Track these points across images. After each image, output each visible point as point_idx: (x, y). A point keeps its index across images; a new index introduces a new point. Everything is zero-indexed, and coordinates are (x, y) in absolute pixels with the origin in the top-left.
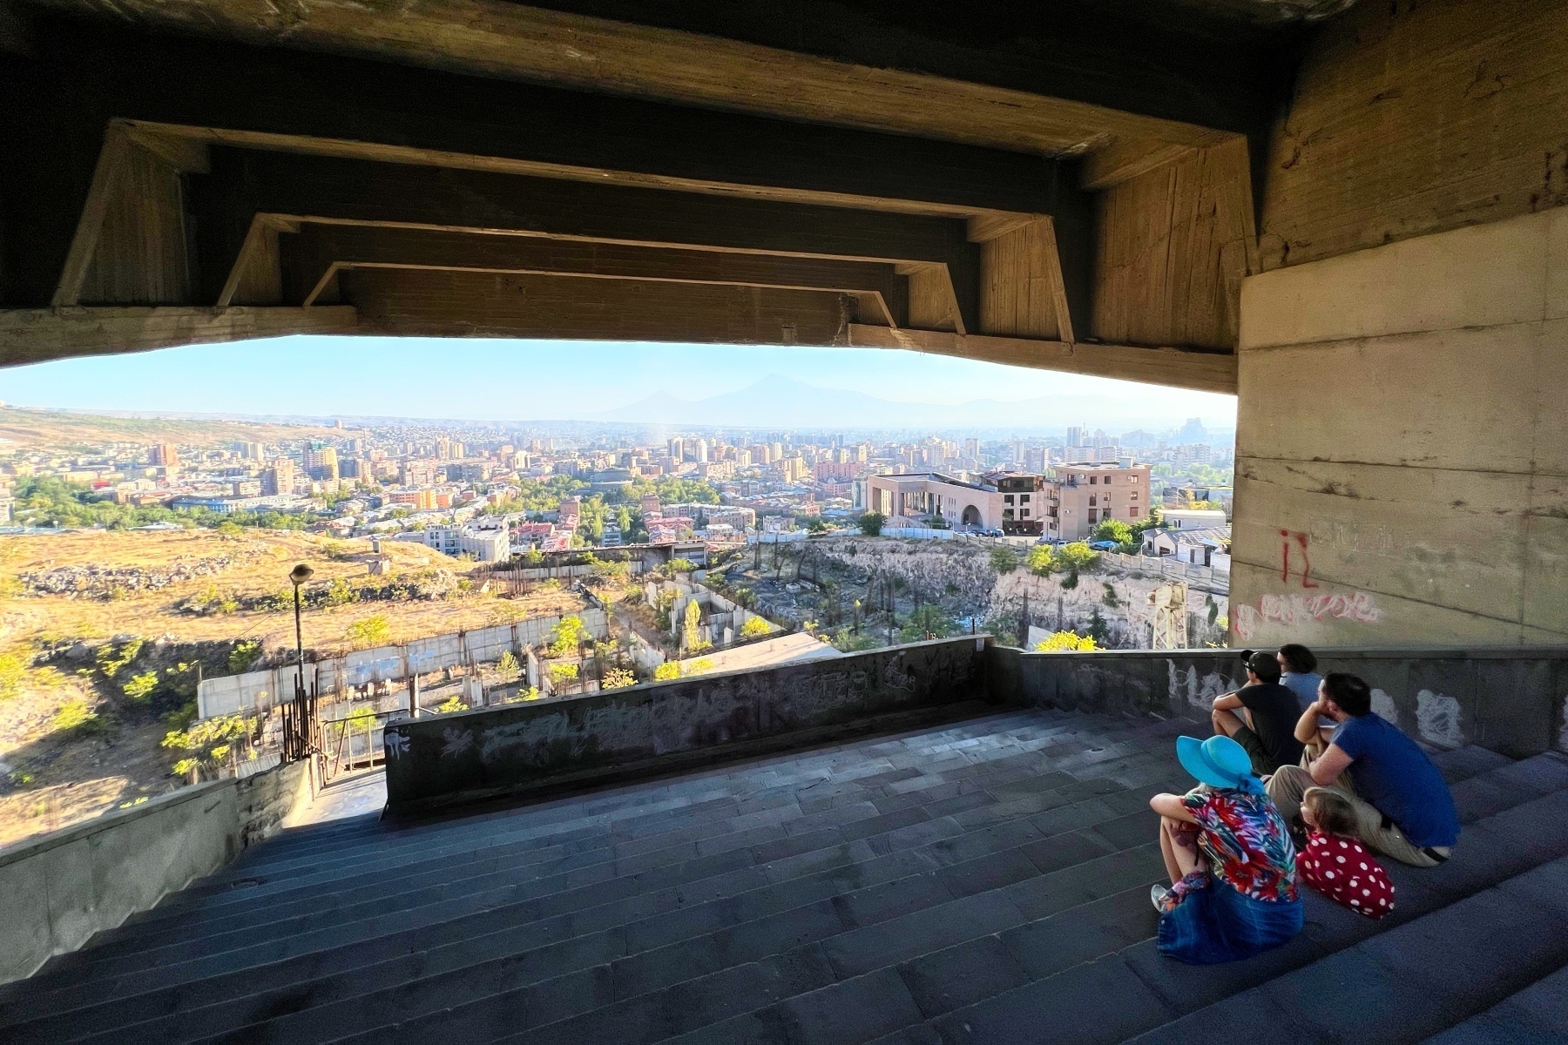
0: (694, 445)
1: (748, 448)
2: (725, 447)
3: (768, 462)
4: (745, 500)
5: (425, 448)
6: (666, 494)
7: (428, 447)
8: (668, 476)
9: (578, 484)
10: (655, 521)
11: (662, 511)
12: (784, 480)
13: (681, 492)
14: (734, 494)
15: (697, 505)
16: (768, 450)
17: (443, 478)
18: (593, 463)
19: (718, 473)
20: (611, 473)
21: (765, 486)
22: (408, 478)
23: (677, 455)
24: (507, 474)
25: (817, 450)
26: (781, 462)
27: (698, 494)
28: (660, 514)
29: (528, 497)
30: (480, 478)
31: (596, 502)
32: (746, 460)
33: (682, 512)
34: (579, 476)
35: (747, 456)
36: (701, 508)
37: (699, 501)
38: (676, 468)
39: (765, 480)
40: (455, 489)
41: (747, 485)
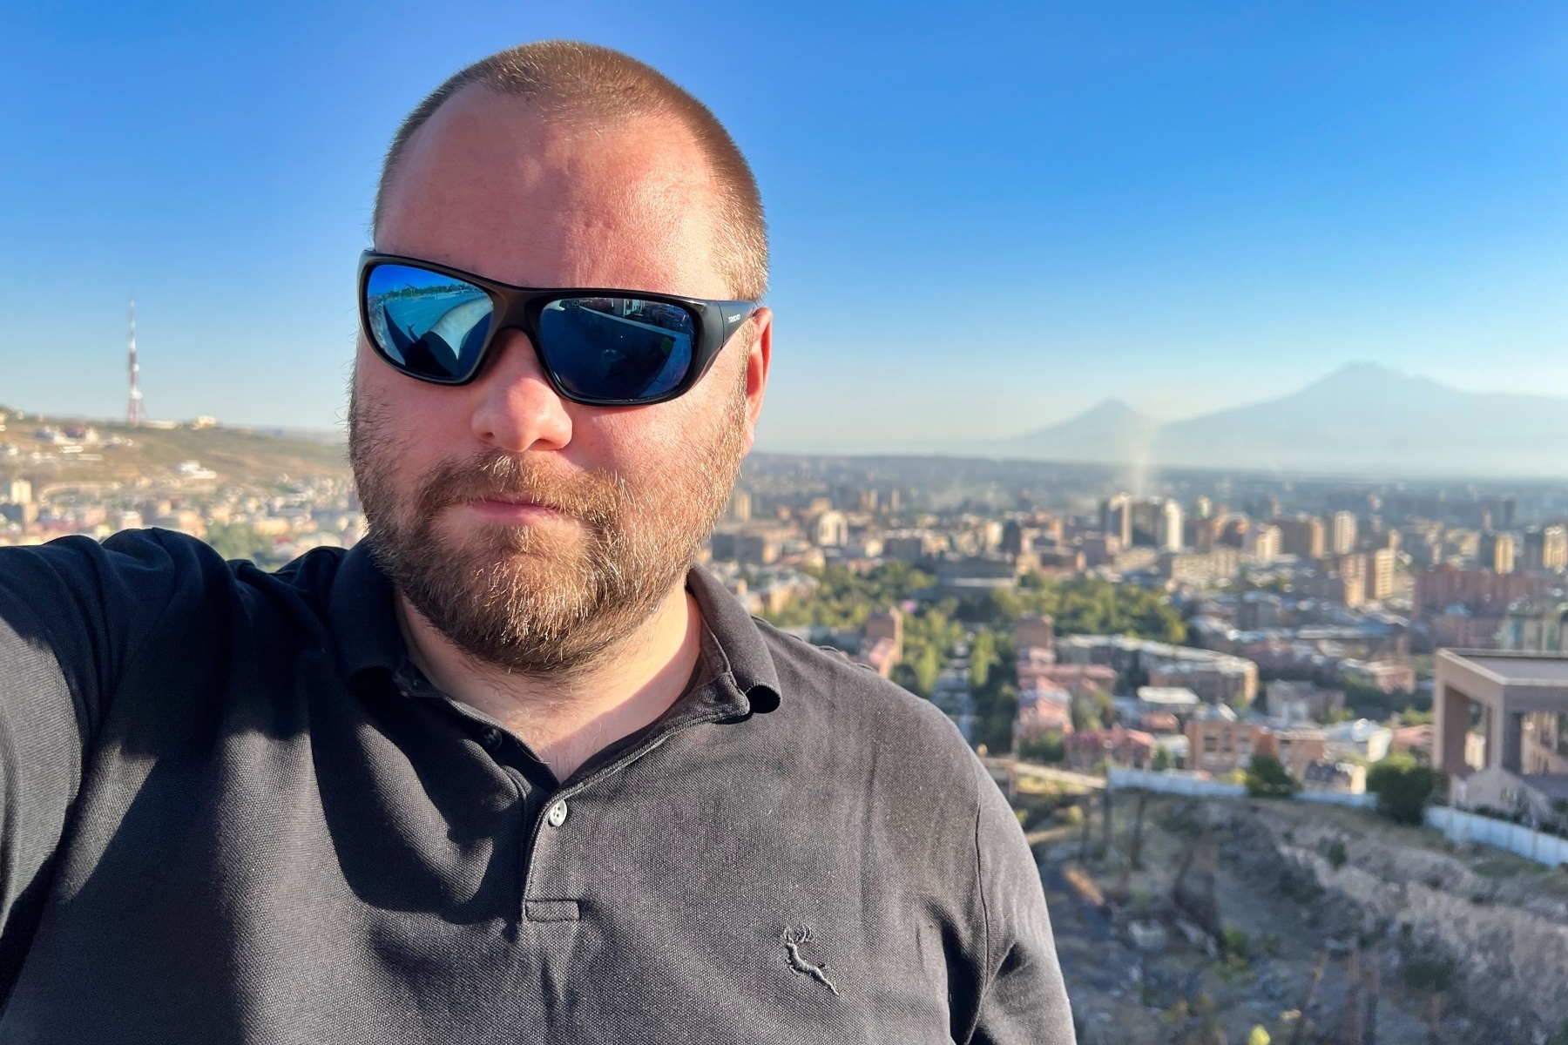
0: (1157, 513)
3: (1316, 553)
4: (1240, 641)
6: (1076, 614)
8: (1089, 575)
9: (919, 580)
11: (1055, 647)
12: (1342, 601)
13: (1107, 610)
15: (1130, 643)
16: (1321, 529)
18: (951, 541)
21: (1297, 612)
23: (1118, 532)
27: (1141, 618)
31: (937, 619)
32: (1268, 545)
34: (928, 564)
35: (1270, 539)
36: (1138, 651)
37: (1138, 633)
38: (1110, 560)
39: (1299, 596)
41: (1254, 606)
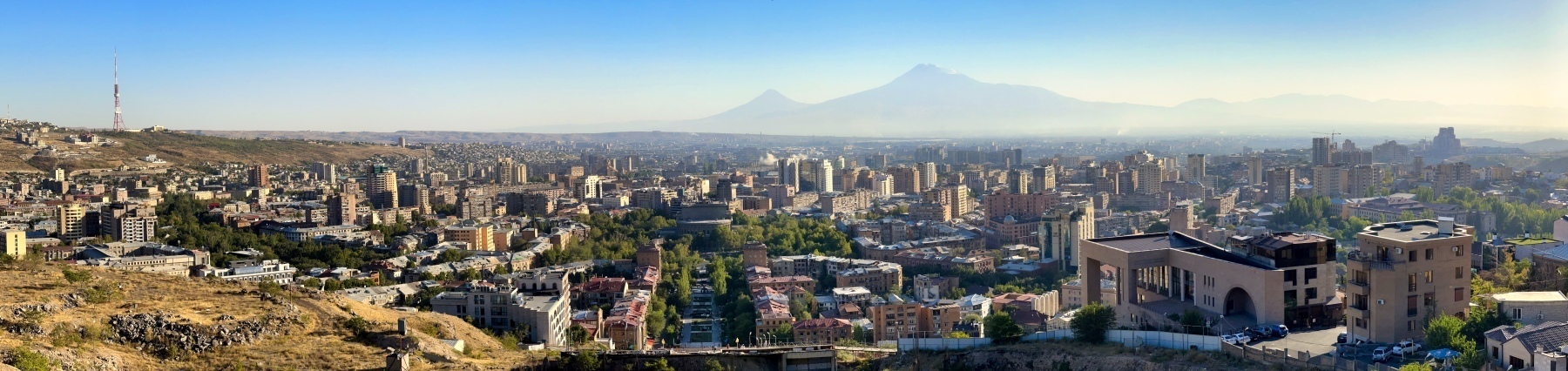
0: (816, 167)
1: (890, 171)
2: (857, 171)
3: (917, 189)
4: (886, 250)
5: (486, 170)
6: (777, 240)
7: (490, 169)
8: (778, 212)
9: (661, 221)
10: (761, 280)
11: (770, 265)
12: (941, 219)
13: (796, 236)
14: (870, 241)
15: (820, 258)
16: (917, 174)
17: (502, 210)
18: (680, 193)
19: (848, 208)
20: (703, 208)
21: (916, 227)
22: (465, 210)
23: (792, 183)
24: (575, 205)
25: (986, 173)
26: (935, 192)
27: (820, 240)
28: (767, 271)
29: (598, 239)
30: (543, 212)
31: (683, 249)
32: (887, 187)
33: (799, 268)
34: (663, 210)
35: (888, 182)
36: (825, 261)
37: (822, 251)
38: (790, 201)
39: (915, 218)
40: (514, 225)
41: (889, 226)
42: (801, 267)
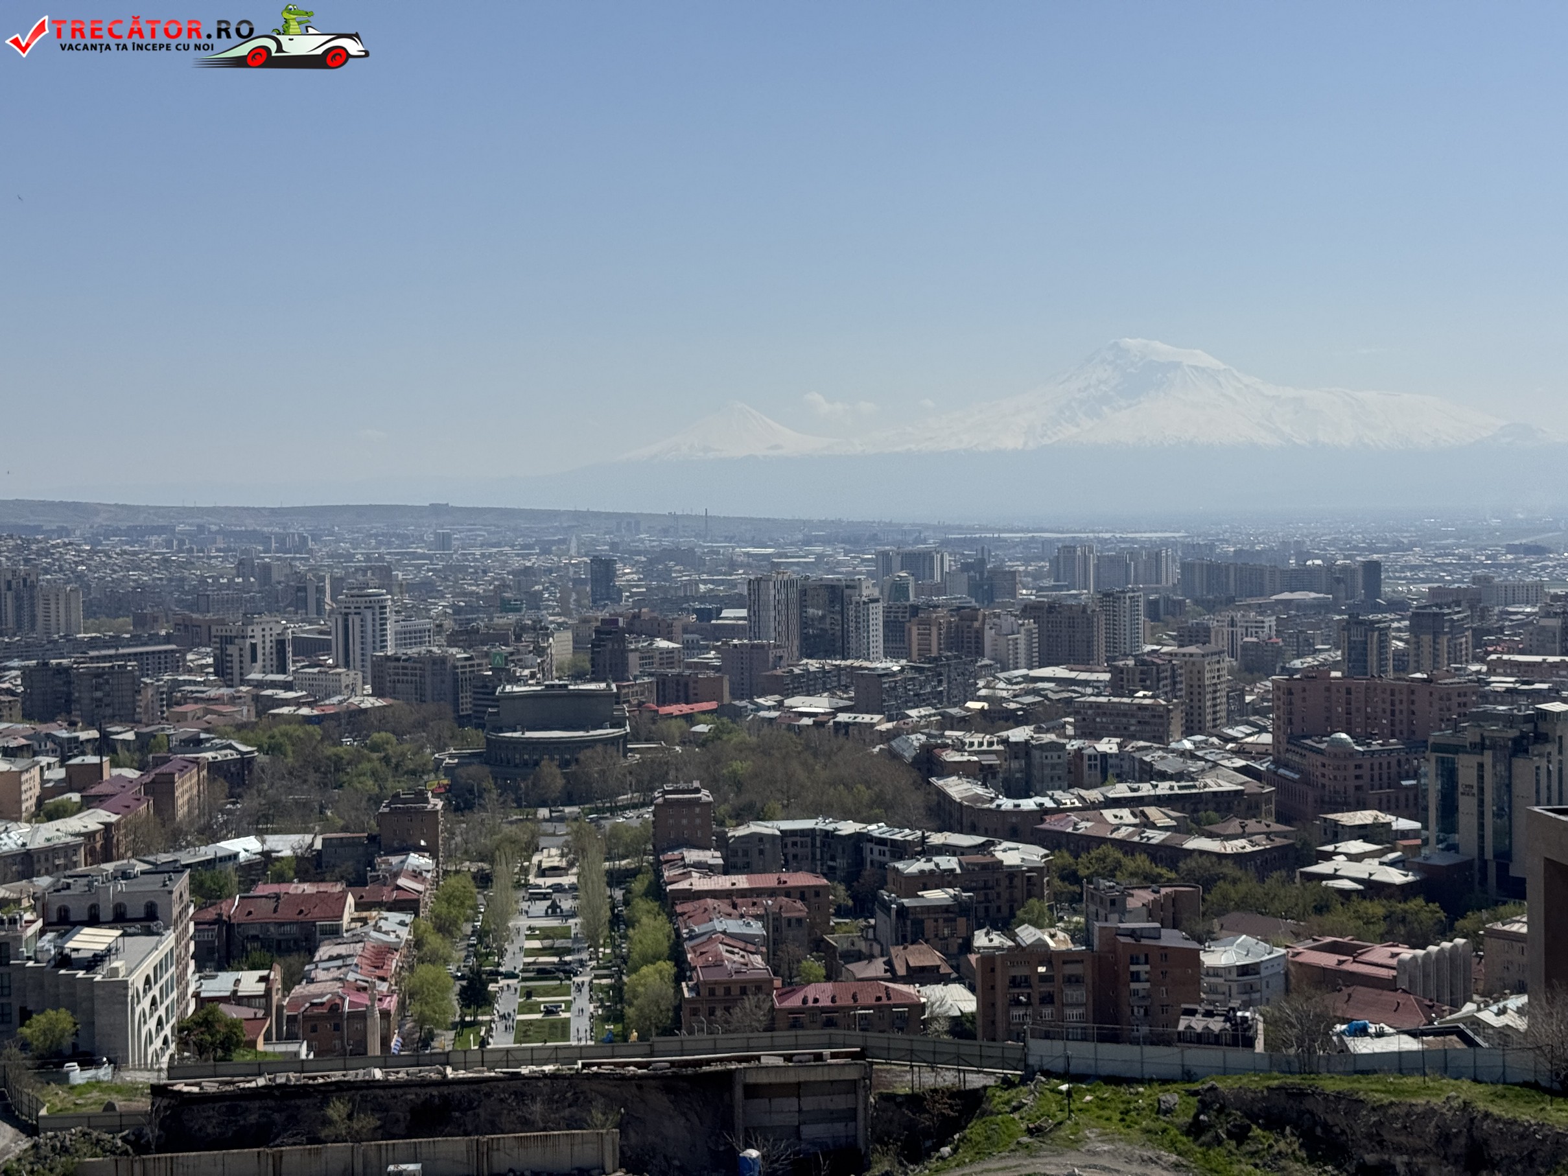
0: (843, 600)
4: (1017, 812)
10: (698, 883)
11: (722, 843)
14: (972, 787)
15: (845, 828)
20: (554, 700)
21: (1098, 757)
27: (847, 786)
28: (714, 859)
33: (794, 853)
36: (859, 837)
42: (798, 850)
